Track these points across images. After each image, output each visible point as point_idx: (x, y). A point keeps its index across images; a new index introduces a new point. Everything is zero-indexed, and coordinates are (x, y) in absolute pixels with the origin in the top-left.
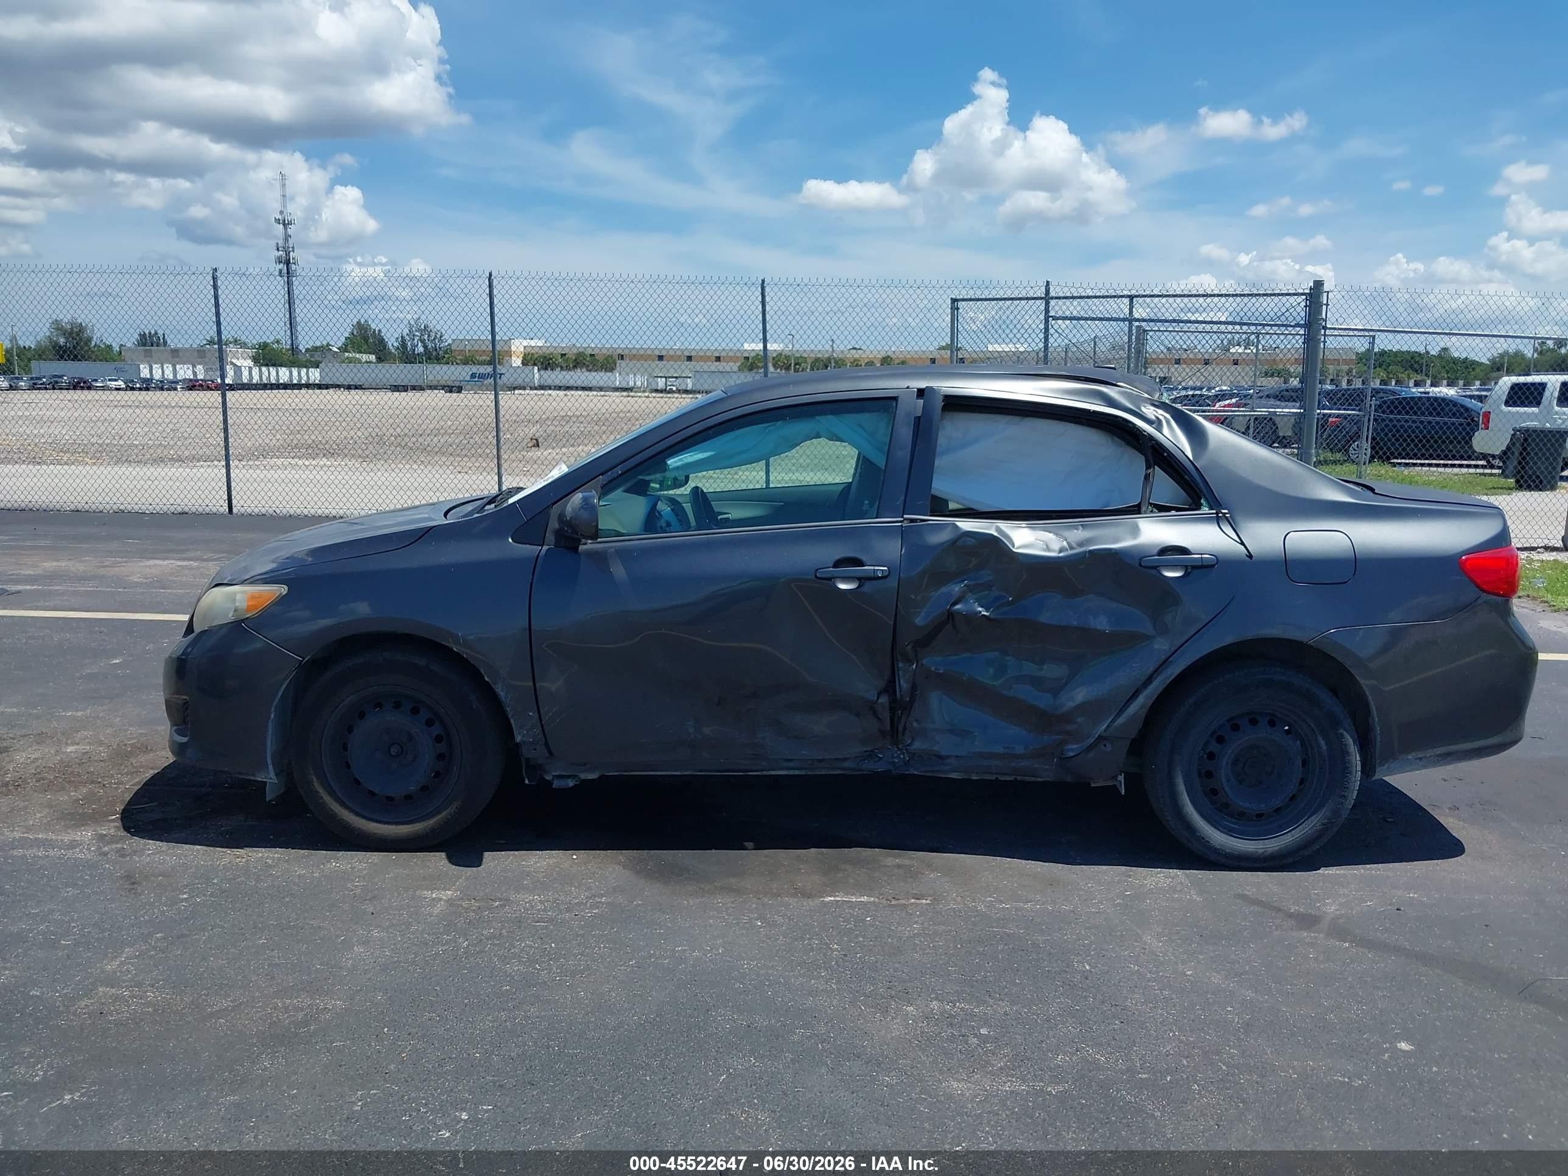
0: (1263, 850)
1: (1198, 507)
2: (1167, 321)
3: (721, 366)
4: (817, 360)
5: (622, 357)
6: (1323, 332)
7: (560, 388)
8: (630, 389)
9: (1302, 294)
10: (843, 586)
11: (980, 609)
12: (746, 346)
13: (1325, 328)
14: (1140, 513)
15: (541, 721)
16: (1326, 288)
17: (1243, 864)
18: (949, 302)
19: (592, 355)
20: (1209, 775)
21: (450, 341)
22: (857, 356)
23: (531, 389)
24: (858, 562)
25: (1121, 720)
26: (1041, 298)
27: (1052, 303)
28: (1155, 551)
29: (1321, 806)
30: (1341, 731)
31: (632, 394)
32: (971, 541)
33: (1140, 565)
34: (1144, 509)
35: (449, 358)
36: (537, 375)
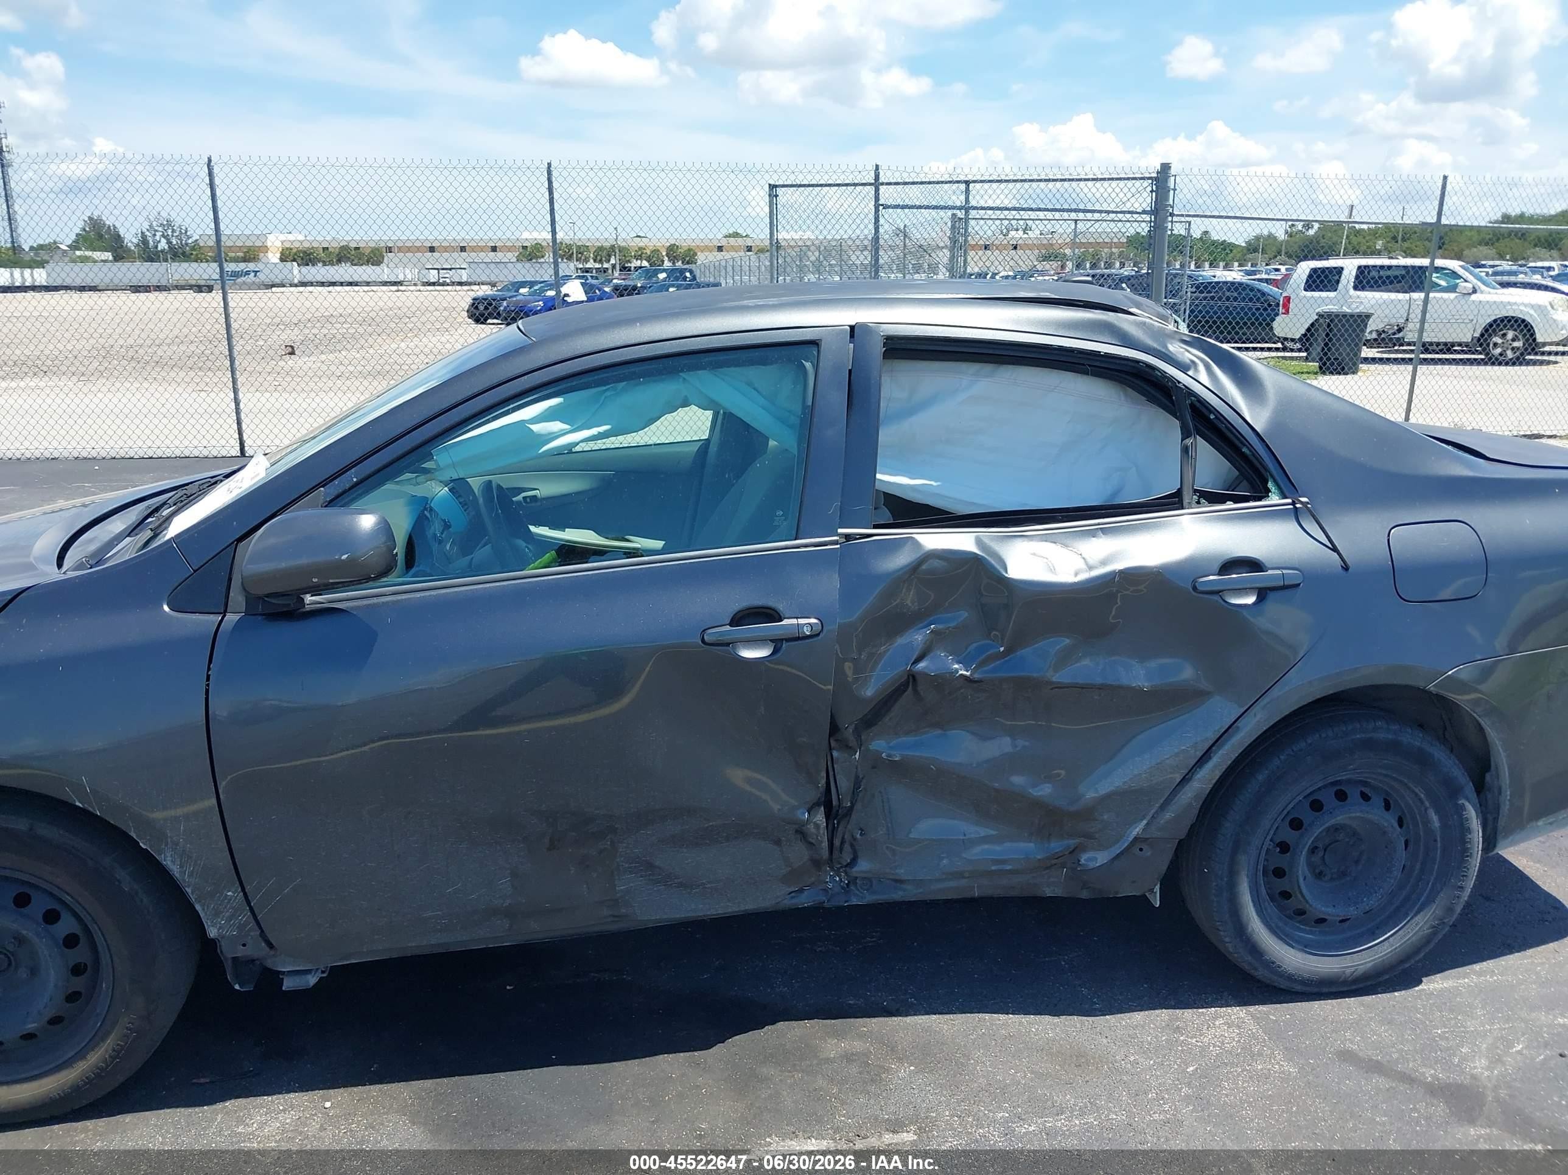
0: (1353, 969)
1: (1264, 494)
2: (1007, 209)
3: (499, 256)
4: (601, 248)
5: (390, 250)
6: (1170, 219)
7: (322, 284)
8: (400, 283)
9: (1149, 178)
10: (749, 654)
11: (956, 666)
12: (526, 235)
13: (1172, 215)
14: (1182, 508)
15: (248, 903)
16: (1173, 171)
17: (1325, 990)
18: (767, 188)
19: (357, 249)
20: (1279, 873)
21: (196, 237)
22: (641, 244)
23: (291, 285)
24: (772, 615)
25: (1168, 815)
26: (870, 184)
27: (882, 189)
28: (1216, 567)
29: (1430, 901)
30: (1462, 801)
31: (401, 288)
32: (936, 563)
33: (1195, 588)
34: (1186, 501)
35: (197, 255)
36: (296, 272)
